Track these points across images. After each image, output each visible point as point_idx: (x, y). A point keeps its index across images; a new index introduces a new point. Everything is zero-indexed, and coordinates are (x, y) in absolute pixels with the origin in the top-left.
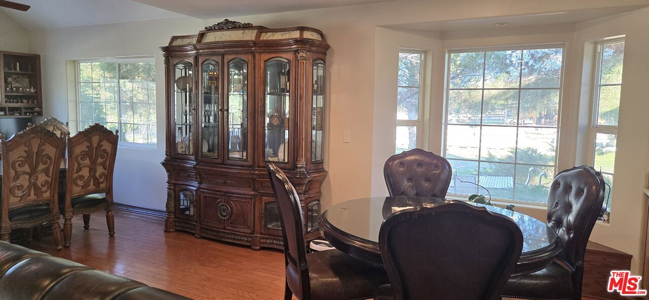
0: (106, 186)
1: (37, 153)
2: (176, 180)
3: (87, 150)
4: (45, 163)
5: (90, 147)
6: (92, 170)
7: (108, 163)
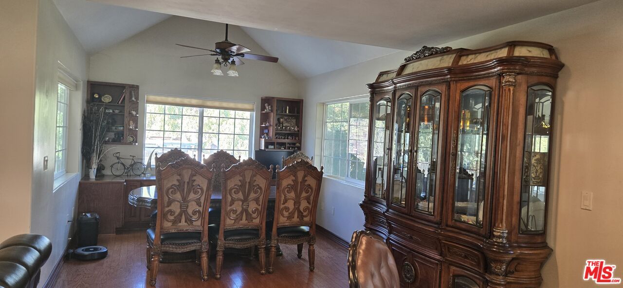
0: (310, 220)
1: (249, 182)
2: (372, 224)
3: (292, 183)
4: (256, 192)
5: (295, 181)
6: (297, 203)
7: (312, 198)
